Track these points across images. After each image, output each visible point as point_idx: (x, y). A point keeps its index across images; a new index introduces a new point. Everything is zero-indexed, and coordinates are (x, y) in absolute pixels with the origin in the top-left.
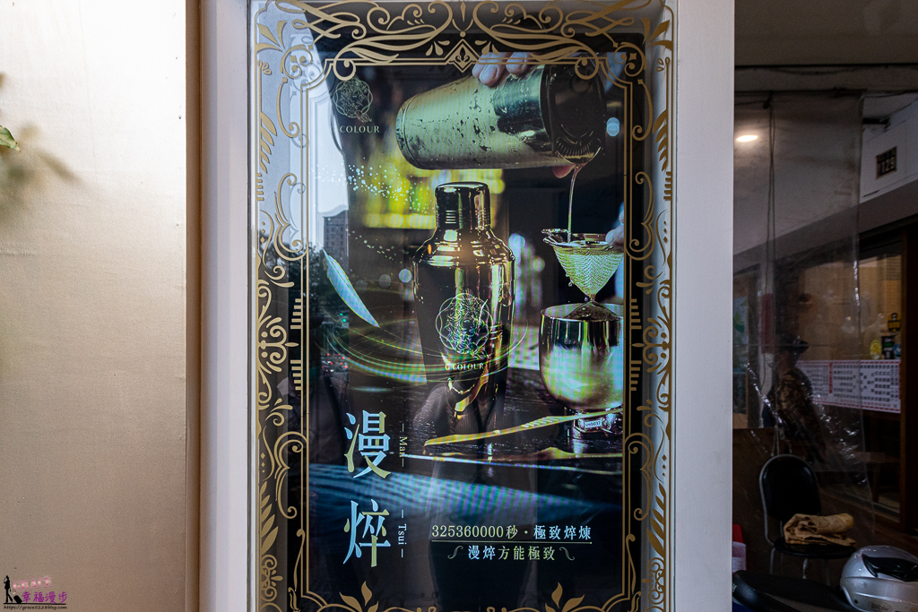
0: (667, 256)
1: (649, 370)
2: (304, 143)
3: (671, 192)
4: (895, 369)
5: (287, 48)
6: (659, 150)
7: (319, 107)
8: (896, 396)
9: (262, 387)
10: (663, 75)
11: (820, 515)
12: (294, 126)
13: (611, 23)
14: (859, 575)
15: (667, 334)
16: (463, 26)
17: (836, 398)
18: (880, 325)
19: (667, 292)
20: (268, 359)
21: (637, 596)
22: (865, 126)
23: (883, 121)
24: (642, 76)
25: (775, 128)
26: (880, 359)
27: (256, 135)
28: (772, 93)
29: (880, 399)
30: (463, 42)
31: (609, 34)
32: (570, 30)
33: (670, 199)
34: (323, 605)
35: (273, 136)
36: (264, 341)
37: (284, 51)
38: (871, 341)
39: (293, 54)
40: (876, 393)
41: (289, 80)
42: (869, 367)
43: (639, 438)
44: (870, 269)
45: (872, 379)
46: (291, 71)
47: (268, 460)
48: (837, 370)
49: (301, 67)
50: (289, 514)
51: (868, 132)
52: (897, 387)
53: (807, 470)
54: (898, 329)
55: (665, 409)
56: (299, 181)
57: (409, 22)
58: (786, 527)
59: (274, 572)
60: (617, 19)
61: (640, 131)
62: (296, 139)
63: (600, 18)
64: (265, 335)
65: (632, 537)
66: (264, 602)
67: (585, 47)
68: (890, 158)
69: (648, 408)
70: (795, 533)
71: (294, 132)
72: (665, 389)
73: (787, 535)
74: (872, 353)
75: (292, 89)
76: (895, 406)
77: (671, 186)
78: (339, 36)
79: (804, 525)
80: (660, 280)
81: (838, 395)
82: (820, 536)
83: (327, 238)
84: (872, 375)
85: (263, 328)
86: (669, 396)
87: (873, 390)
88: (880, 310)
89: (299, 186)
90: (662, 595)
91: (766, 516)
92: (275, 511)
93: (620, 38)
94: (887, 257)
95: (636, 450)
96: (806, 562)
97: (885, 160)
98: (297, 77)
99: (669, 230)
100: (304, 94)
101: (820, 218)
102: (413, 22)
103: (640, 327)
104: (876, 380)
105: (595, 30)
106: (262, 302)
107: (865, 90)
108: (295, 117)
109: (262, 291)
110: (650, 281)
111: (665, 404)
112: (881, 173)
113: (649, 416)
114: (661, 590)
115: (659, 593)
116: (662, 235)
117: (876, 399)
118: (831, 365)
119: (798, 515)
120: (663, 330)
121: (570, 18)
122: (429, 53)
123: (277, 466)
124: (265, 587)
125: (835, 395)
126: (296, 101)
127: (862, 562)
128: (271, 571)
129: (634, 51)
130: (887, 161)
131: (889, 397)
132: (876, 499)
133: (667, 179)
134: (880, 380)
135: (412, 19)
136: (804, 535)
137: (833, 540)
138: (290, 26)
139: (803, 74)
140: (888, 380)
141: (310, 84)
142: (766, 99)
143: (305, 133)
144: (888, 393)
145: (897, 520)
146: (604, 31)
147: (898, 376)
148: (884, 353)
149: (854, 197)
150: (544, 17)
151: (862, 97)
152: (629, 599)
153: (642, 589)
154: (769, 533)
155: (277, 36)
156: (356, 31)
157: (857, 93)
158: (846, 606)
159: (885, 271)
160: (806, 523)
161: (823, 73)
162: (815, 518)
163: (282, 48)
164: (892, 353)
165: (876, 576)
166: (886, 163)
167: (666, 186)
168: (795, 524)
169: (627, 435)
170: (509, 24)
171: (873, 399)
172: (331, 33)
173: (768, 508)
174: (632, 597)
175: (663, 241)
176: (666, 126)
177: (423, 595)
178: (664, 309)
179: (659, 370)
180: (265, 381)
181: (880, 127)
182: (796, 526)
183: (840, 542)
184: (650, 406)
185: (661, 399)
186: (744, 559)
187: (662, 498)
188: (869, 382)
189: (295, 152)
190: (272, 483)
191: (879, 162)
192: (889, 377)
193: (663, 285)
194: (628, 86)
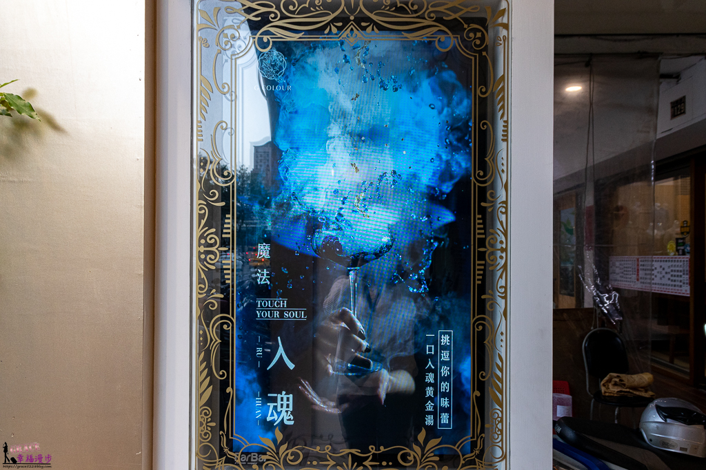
0: (504, 183)
1: (490, 268)
2: (233, 98)
3: (507, 136)
4: (685, 262)
5: (221, 28)
6: (498, 104)
7: (245, 71)
8: (687, 284)
9: (201, 281)
10: (501, 49)
11: (628, 374)
12: (226, 86)
13: (462, 10)
14: (653, 419)
15: (504, 241)
16: (352, 11)
17: (642, 284)
18: (675, 230)
19: (504, 210)
20: (205, 259)
21: (482, 437)
22: (661, 80)
23: (676, 77)
24: (486, 49)
25: (594, 81)
26: (675, 255)
27: (197, 92)
28: (591, 55)
29: (675, 286)
30: (352, 24)
31: (461, 18)
32: (432, 15)
33: (506, 140)
34: (246, 444)
35: (210, 93)
36: (202, 246)
37: (219, 30)
38: (668, 241)
39: (225, 32)
40: (672, 281)
41: (222, 51)
42: (666, 261)
43: (484, 319)
44: (669, 186)
45: (669, 270)
46: (224, 45)
47: (205, 335)
48: (642, 263)
49: (231, 41)
50: (222, 376)
51: (665, 85)
52: (688, 276)
53: (619, 340)
54: (688, 233)
55: (502, 297)
56: (229, 126)
57: (312, 9)
58: (602, 383)
59: (209, 420)
60: (467, 7)
61: (484, 90)
62: (228, 95)
63: (455, 6)
64: (203, 241)
65: (478, 393)
66: (201, 442)
67: (443, 28)
68: (680, 104)
69: (490, 297)
70: (610, 388)
71: (226, 90)
72: (502, 282)
73: (603, 389)
74: (668, 251)
75: (225, 57)
76: (685, 290)
77: (507, 131)
78: (260, 19)
79: (616, 382)
80: (499, 201)
81: (643, 283)
82: (628, 390)
83: (256, 162)
84: (669, 267)
85: (201, 237)
86: (506, 288)
87: (669, 279)
88: (676, 218)
89: (229, 130)
90: (500, 436)
91: (587, 374)
92: (210, 374)
93: (469, 20)
94: (682, 177)
95: (481, 328)
96: (617, 409)
97: (677, 106)
98: (228, 49)
99: (505, 164)
100: (234, 61)
101: (626, 150)
102: (315, 8)
103: (484, 236)
104: (672, 271)
105: (451, 15)
106: (201, 217)
107: (662, 53)
108: (226, 79)
109: (201, 209)
110: (492, 202)
111: (502, 293)
112: (674, 115)
113: (491, 302)
114: (499, 433)
115: (498, 435)
116: (501, 167)
117: (672, 285)
118: (638, 260)
119: (612, 374)
120: (501, 238)
121: (432, 6)
122: (327, 31)
123: (211, 340)
124: (202, 431)
125: (641, 283)
126: (227, 66)
127: (655, 410)
128: (207, 419)
129: (480, 31)
130: (679, 106)
131: (681, 284)
132: (672, 362)
133: (504, 126)
134: (675, 271)
135: (315, 6)
136: (616, 389)
137: (637, 393)
138: (223, 11)
139: (615, 41)
140: (681, 271)
141: (238, 54)
142: (587, 59)
143: (233, 90)
144: (681, 281)
145: (687, 378)
146: (456, 16)
147: (688, 268)
148: (677, 250)
149: (652, 134)
150: (412, 5)
151: (659, 58)
152: (475, 439)
153: (486, 431)
154: (589, 388)
155: (214, 19)
156: (273, 15)
157: (655, 56)
158: (644, 443)
159: (680, 188)
160: (617, 380)
161: (630, 40)
162: (623, 376)
163: (217, 27)
164: (683, 250)
165: (666, 421)
166: (678, 107)
167: (503, 131)
168: (610, 381)
169: (474, 317)
170: (387, 10)
171: (669, 285)
172: (253, 16)
173: (588, 368)
174: (477, 438)
175: (501, 172)
176: (503, 87)
177: (321, 437)
178: (501, 223)
179: (498, 268)
180: (203, 276)
181: (674, 81)
182: (610, 382)
183: (643, 394)
184: (492, 295)
185: (500, 290)
186: (570, 407)
187: (500, 364)
188: (666, 273)
189: (226, 104)
190: (208, 352)
191: (672, 107)
192: (681, 269)
193: (501, 205)
194: (475, 57)
